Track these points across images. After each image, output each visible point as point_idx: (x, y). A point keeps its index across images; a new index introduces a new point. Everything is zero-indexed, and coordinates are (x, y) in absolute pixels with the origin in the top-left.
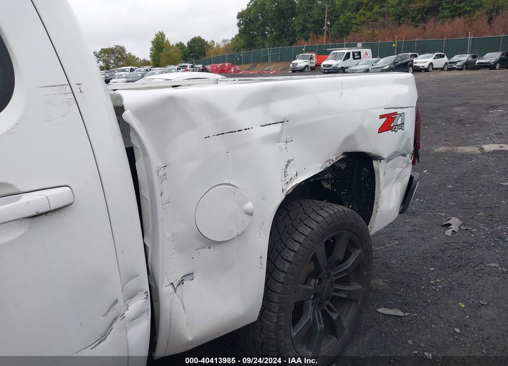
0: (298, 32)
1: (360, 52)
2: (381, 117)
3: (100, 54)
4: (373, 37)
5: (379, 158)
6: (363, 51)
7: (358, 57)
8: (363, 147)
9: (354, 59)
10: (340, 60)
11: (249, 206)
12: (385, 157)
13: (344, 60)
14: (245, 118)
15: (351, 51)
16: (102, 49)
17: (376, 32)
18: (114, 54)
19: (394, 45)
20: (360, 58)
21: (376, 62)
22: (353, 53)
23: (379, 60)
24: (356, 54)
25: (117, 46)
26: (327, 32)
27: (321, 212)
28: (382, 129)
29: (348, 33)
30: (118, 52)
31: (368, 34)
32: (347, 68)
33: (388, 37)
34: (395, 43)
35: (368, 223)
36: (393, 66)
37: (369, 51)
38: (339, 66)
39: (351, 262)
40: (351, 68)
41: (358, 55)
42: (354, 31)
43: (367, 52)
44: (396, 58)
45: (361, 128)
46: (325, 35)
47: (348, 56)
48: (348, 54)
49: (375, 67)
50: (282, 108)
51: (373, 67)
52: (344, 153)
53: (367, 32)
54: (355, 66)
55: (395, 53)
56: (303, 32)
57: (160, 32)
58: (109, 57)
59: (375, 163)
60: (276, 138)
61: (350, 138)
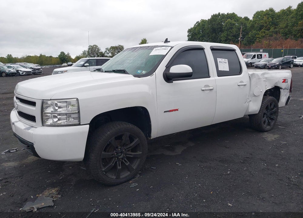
0: (223, 41)
1: (262, 54)
2: (283, 79)
3: (110, 49)
4: (269, 45)
5: (282, 88)
6: (263, 54)
7: (260, 57)
8: (279, 85)
9: (258, 58)
10: (250, 59)
11: (261, 90)
12: (283, 88)
13: (252, 59)
14: (261, 77)
15: (256, 54)
16: (111, 47)
17: (271, 42)
18: (117, 49)
19: (282, 51)
20: (261, 58)
21: (271, 60)
22: (258, 55)
23: (273, 60)
24: (259, 56)
25: (119, 45)
26: (241, 42)
27: (265, 100)
28: (283, 82)
29: (254, 42)
30: (119, 48)
31: (266, 43)
32: (254, 63)
33: (278, 45)
34: (283, 50)
35: (278, 102)
36: (281, 63)
37: (267, 54)
38: (249, 62)
39: (274, 110)
40: (256, 63)
41: (260, 56)
42: (257, 42)
43: (265, 55)
44: (283, 59)
45: (279, 81)
46: (239, 44)
47: (254, 56)
48: (255, 56)
49: (270, 63)
50: (266, 76)
51: (269, 63)
52: (275, 86)
53: (265, 42)
54: (258, 62)
55: (283, 55)
56: (226, 41)
57: (144, 39)
58: (114, 51)
59: (280, 89)
60: (265, 81)
61: (276, 83)
